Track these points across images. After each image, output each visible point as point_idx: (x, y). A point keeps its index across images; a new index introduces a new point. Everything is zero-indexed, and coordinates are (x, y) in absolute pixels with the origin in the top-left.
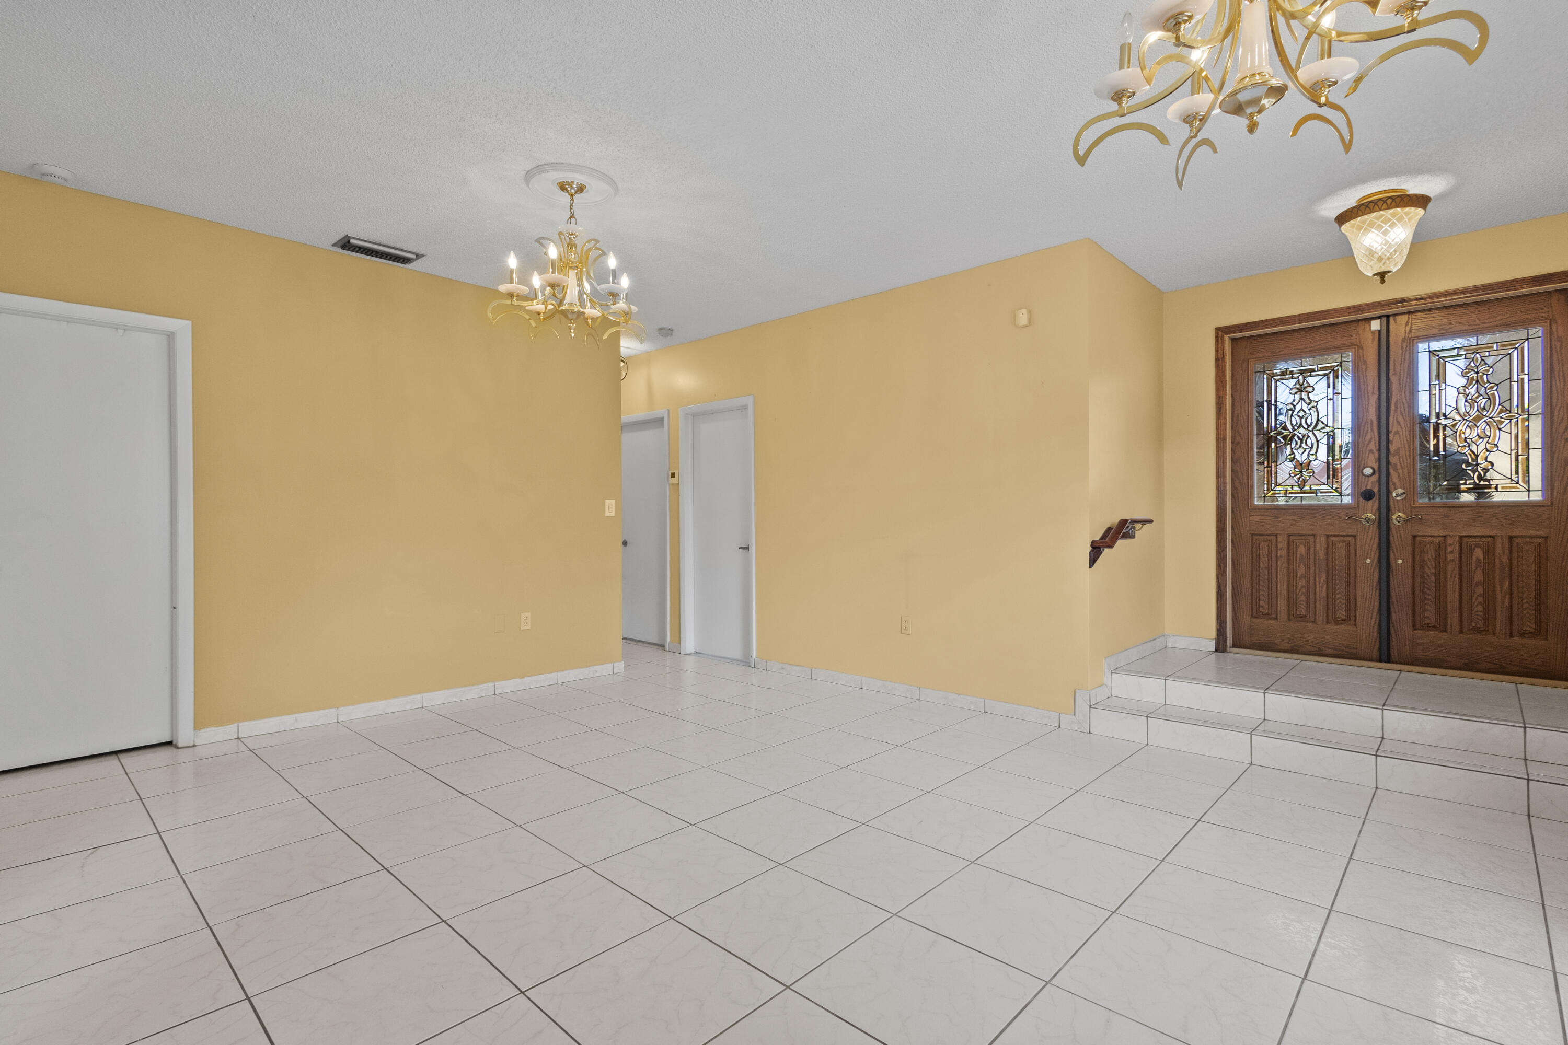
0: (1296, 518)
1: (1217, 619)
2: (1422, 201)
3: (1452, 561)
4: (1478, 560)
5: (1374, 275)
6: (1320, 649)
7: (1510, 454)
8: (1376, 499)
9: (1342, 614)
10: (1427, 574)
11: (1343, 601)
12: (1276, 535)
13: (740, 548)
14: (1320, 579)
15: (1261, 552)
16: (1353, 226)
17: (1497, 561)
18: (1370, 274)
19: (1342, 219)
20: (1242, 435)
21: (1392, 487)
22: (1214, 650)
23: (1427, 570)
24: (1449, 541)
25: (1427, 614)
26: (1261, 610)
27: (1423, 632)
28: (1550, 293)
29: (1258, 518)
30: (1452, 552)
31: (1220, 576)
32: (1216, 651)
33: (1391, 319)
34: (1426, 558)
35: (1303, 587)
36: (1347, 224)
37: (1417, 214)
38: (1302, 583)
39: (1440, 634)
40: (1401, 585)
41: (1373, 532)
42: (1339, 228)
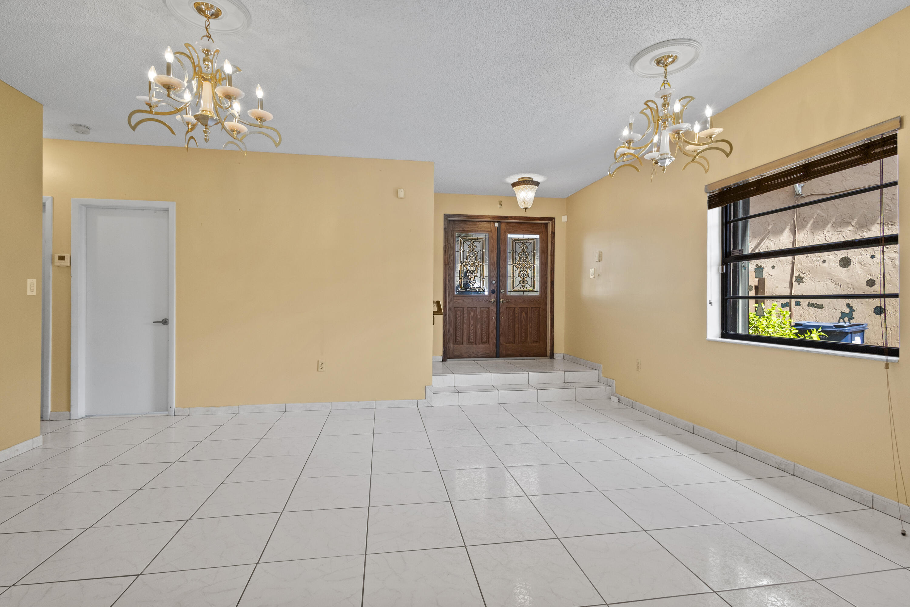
0: (470, 300)
1: (443, 346)
2: (537, 184)
3: (517, 317)
4: (523, 316)
5: (523, 208)
6: (478, 355)
7: (532, 278)
8: (496, 293)
9: (485, 340)
10: (510, 322)
11: (485, 335)
12: (463, 308)
13: (154, 322)
14: (478, 326)
15: (458, 315)
16: (517, 189)
17: (528, 316)
18: (522, 208)
19: (514, 185)
20: (451, 263)
21: (500, 289)
22: (441, 361)
23: (510, 321)
24: (516, 309)
25: (510, 337)
26: (458, 341)
27: (509, 344)
28: (542, 224)
29: (457, 300)
30: (517, 314)
31: (445, 327)
32: (442, 361)
33: (501, 223)
34: (510, 316)
35: (472, 329)
36: (515, 187)
37: (536, 188)
38: (472, 328)
39: (513, 344)
40: (503, 327)
41: (495, 306)
42: (512, 188)
